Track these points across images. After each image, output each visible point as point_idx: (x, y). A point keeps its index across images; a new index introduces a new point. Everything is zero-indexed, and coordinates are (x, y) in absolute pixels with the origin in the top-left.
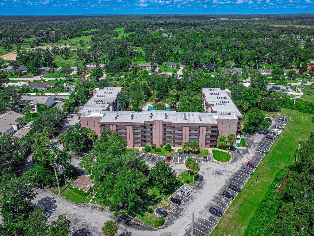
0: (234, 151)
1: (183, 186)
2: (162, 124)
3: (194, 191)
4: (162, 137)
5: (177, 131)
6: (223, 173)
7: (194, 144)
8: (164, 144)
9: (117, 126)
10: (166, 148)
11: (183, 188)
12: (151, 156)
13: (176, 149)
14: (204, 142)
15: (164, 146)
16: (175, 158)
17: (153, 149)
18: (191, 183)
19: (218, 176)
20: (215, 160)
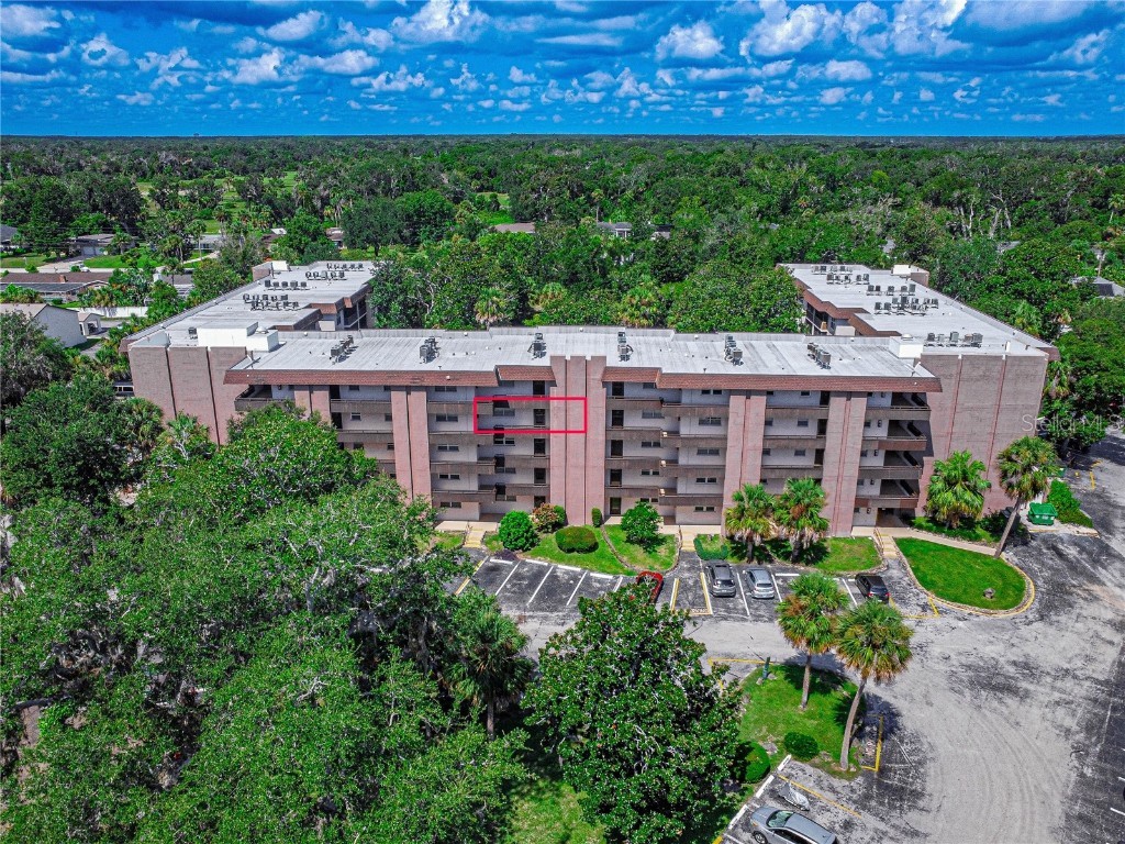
0: (1025, 543)
1: (771, 778)
2: (605, 384)
3: (864, 828)
4: (601, 463)
5: (689, 429)
6: (1024, 685)
7: (799, 501)
8: (614, 505)
9: (334, 392)
10: (624, 527)
11: (773, 793)
12: (540, 573)
13: (686, 533)
14: (850, 490)
15: (615, 521)
16: (684, 588)
17: (552, 537)
18: (824, 756)
19: (995, 704)
20: (931, 598)
